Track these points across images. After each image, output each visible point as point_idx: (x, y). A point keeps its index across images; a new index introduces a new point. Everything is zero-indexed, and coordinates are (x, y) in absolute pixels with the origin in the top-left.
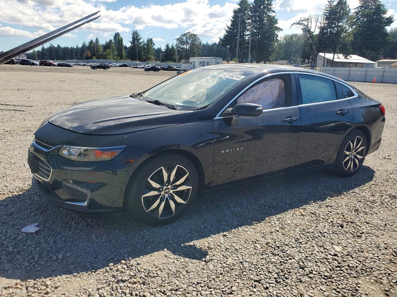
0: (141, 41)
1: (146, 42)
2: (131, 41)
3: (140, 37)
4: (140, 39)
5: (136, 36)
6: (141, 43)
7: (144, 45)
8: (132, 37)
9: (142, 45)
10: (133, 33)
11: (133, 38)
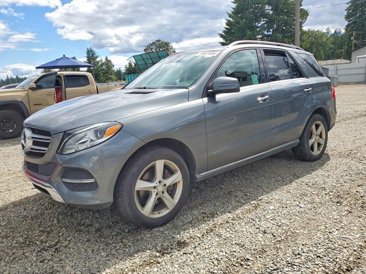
0: (98, 59)
1: (104, 60)
2: (86, 61)
3: (96, 55)
4: (97, 57)
5: (92, 54)
6: (98, 62)
7: (102, 64)
8: (86, 55)
9: (99, 64)
10: (87, 50)
11: (88, 57)
